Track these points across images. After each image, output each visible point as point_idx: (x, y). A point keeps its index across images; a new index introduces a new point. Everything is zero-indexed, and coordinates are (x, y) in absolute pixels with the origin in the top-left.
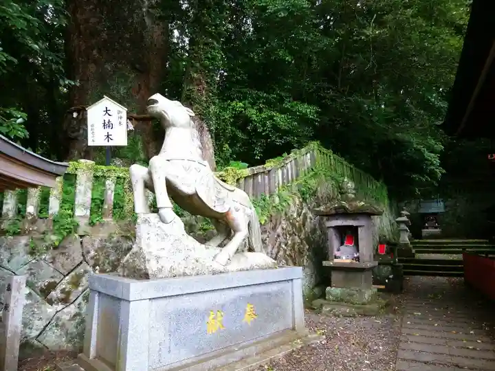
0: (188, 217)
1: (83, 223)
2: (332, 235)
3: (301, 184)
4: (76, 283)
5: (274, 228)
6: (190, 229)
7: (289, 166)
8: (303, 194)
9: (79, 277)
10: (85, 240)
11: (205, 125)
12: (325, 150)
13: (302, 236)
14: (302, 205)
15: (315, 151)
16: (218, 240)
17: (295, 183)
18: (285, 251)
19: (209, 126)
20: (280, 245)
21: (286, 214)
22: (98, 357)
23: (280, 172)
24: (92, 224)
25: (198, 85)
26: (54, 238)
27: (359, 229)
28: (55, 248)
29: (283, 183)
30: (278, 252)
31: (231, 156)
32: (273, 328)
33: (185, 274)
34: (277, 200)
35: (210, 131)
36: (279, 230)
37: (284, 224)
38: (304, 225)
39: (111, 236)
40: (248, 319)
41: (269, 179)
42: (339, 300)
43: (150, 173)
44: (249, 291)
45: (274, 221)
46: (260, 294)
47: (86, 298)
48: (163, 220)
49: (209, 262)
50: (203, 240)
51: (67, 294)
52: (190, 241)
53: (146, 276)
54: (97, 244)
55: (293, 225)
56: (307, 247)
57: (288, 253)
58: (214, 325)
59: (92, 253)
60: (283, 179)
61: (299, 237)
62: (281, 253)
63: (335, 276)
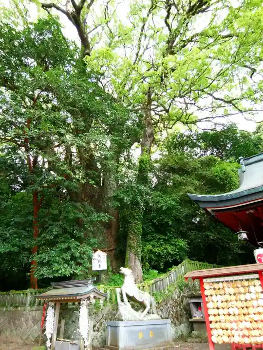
0: (132, 302)
1: (102, 305)
2: (192, 306)
3: (179, 282)
4: (101, 325)
5: (166, 304)
6: (133, 306)
7: (172, 275)
8: (180, 287)
9: (101, 323)
10: (103, 311)
11: (137, 257)
12: (193, 262)
13: (182, 308)
14: (180, 292)
15: (186, 265)
16: (142, 310)
17: (176, 283)
18: (172, 315)
19: (139, 257)
20: (170, 311)
21: (171, 298)
22: (111, 345)
23: (167, 278)
24: (104, 305)
25: (133, 240)
26: (95, 310)
27: (201, 303)
28: (96, 314)
29: (170, 283)
30: (169, 315)
31: (150, 268)
32: (160, 340)
33: (132, 320)
34: (167, 292)
35: (139, 260)
36: (169, 305)
37: (171, 302)
38: (182, 302)
39: (109, 310)
40: (151, 336)
41: (163, 283)
42: (197, 337)
43: (121, 291)
44: (151, 327)
45: (166, 301)
46: (154, 328)
47: (104, 330)
48: (125, 305)
49: (138, 317)
50: (137, 310)
51: (99, 328)
52: (133, 311)
53: (122, 320)
54: (106, 312)
55: (176, 302)
56: (185, 312)
57: (174, 315)
58: (141, 336)
59: (105, 315)
60: (169, 282)
61: (180, 308)
62: (171, 315)
63: (195, 326)
